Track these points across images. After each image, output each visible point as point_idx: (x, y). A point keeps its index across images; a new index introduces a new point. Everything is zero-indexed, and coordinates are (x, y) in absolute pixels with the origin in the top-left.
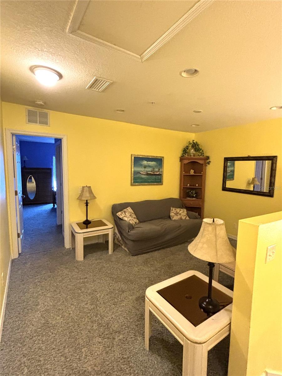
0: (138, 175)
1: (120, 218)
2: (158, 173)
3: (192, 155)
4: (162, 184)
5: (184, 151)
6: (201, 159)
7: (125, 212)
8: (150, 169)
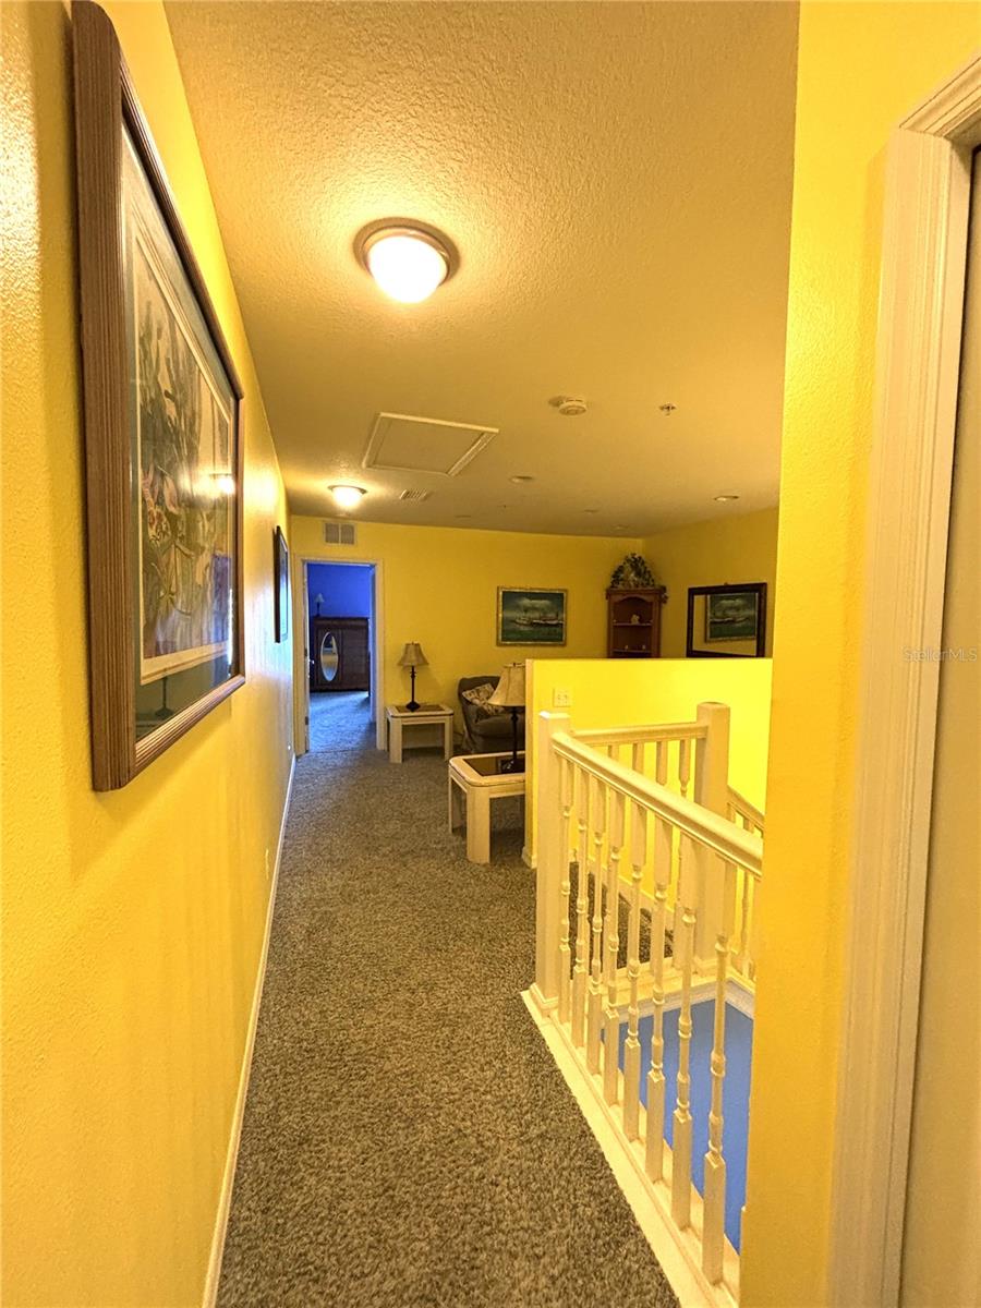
0: (512, 626)
1: (468, 701)
2: (555, 622)
3: (632, 584)
4: (564, 645)
5: (614, 577)
6: (648, 593)
7: (478, 691)
8: (537, 615)
